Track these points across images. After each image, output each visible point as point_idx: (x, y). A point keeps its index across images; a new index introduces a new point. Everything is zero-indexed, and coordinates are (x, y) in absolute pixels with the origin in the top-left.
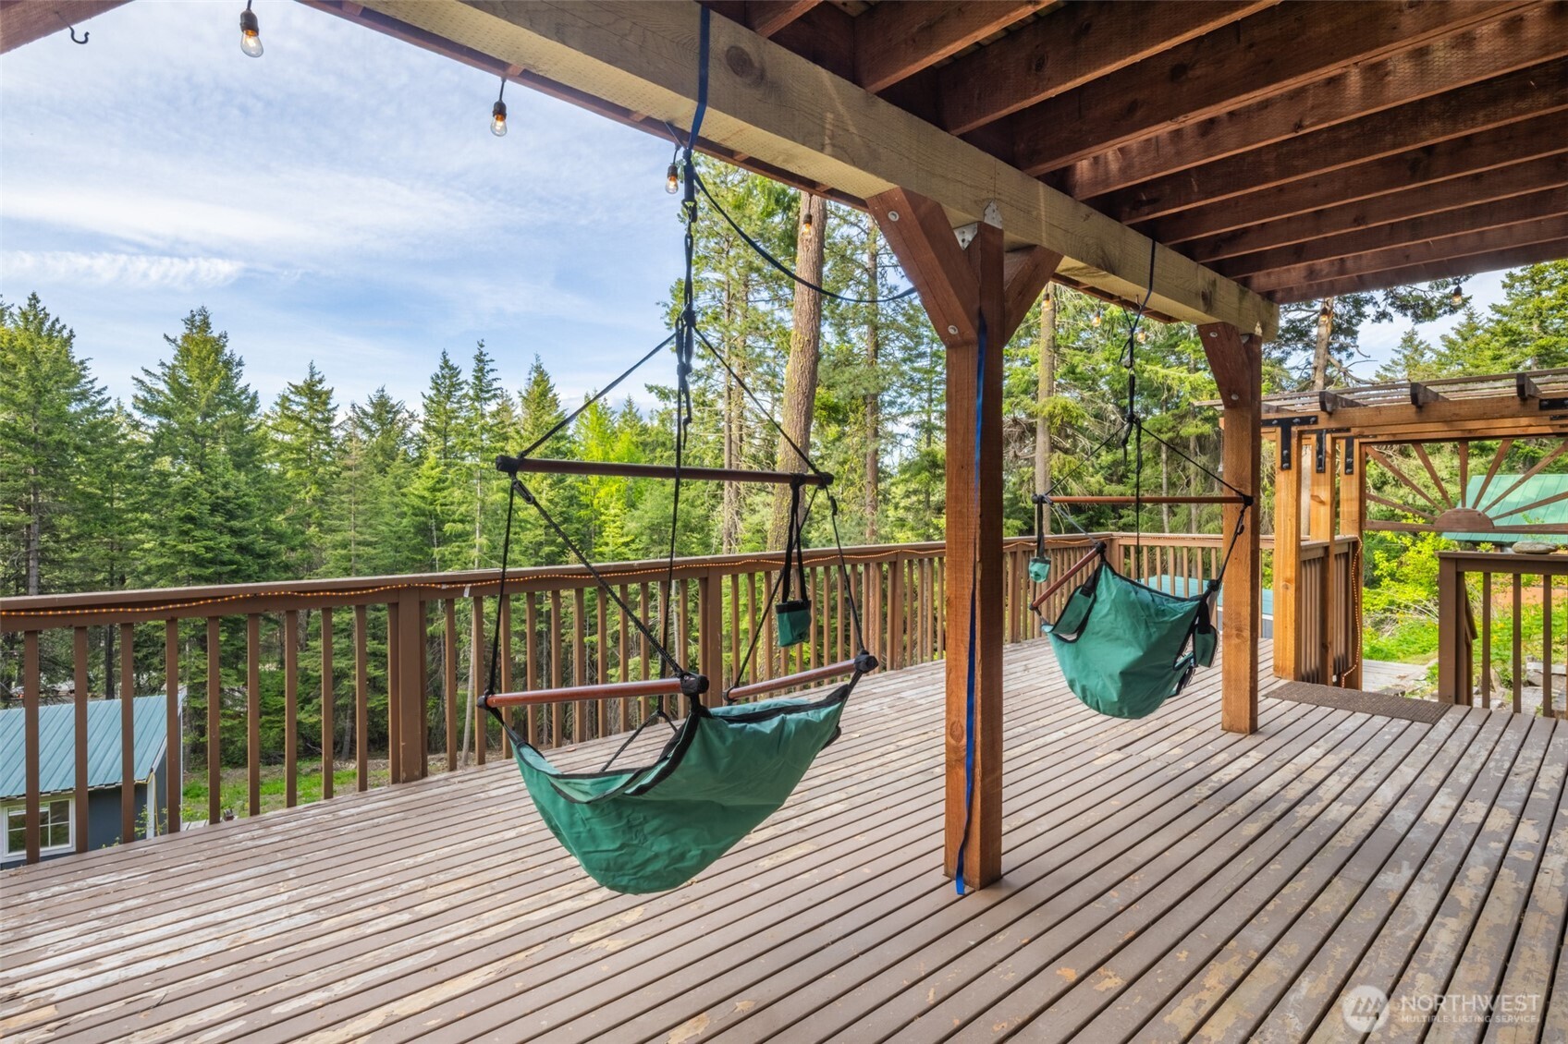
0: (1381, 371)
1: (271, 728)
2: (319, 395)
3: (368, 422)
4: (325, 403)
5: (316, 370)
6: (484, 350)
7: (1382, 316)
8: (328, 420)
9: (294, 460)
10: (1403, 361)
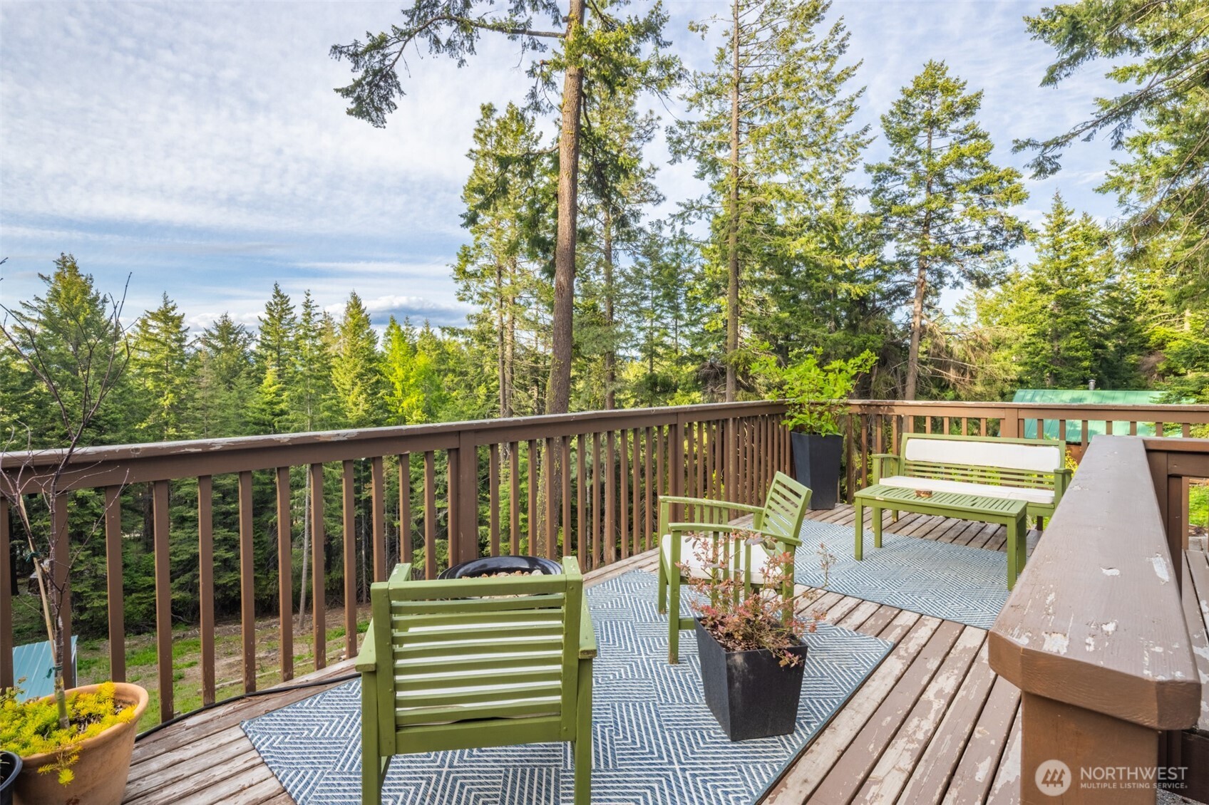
0: (960, 304)
1: (140, 604)
2: (172, 319)
3: (213, 342)
4: (178, 326)
5: (170, 299)
6: (311, 298)
7: (957, 284)
8: (180, 340)
9: (154, 373)
10: (974, 297)
